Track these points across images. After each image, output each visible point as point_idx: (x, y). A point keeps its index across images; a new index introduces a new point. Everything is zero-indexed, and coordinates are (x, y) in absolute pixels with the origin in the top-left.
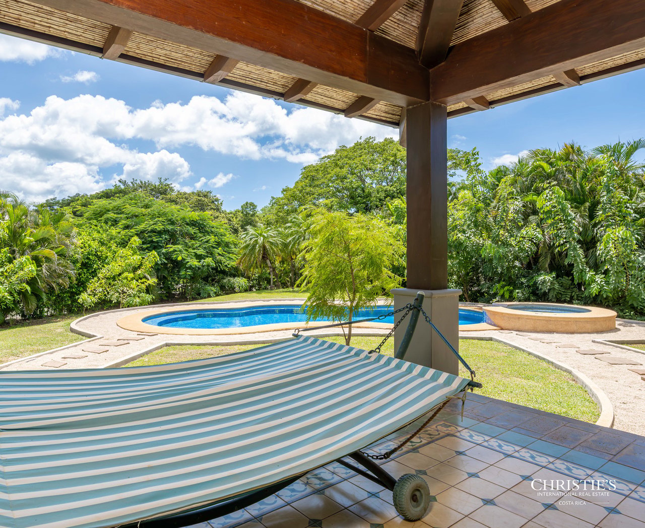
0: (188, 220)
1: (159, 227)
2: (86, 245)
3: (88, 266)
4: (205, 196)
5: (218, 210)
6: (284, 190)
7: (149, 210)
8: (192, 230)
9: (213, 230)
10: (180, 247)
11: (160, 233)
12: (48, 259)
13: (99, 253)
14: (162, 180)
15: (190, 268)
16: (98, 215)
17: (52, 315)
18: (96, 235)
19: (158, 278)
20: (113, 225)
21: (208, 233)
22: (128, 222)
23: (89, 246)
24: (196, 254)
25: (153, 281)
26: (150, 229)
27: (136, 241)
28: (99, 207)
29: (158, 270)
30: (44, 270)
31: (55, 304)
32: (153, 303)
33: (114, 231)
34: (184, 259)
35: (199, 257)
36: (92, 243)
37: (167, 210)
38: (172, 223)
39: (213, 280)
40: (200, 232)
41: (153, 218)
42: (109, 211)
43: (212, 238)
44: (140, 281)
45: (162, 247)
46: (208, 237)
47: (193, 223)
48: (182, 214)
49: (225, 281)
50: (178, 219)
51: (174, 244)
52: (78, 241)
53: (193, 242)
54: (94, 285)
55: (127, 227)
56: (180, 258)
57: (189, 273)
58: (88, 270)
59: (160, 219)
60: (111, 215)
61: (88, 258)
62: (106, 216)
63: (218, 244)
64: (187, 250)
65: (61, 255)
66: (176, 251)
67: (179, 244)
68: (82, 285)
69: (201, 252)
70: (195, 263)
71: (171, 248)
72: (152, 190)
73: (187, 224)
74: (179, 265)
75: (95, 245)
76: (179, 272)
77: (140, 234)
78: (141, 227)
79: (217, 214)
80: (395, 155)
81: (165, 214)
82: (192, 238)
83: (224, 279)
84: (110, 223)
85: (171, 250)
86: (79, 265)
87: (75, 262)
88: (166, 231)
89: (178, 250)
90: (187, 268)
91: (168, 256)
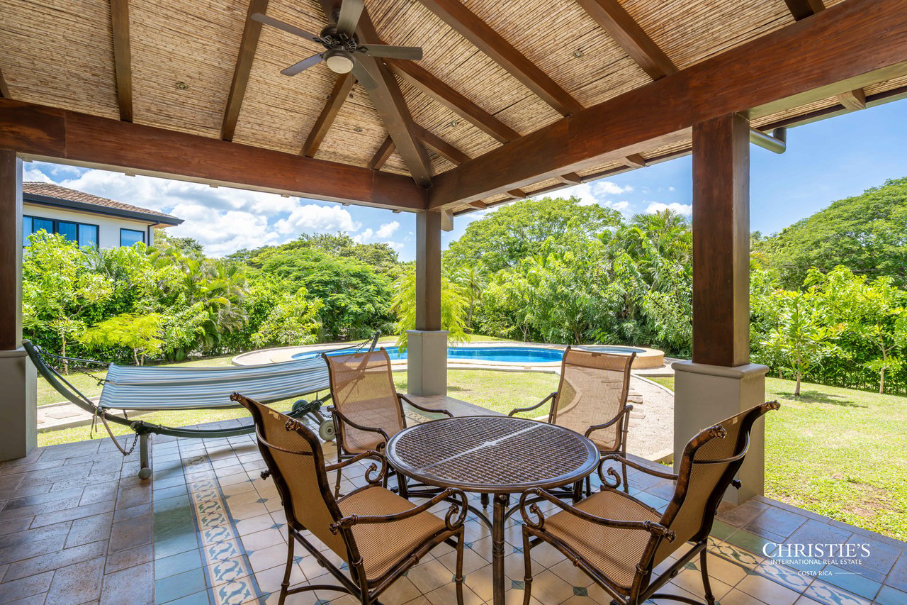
0: (352, 273)
1: (326, 278)
2: (260, 294)
3: (260, 311)
4: (382, 248)
5: (393, 261)
6: (451, 244)
7: (318, 263)
8: (355, 281)
9: (374, 280)
10: (343, 295)
11: (326, 283)
12: (223, 306)
13: (271, 301)
14: (342, 233)
15: (351, 313)
16: (273, 267)
17: (229, 353)
18: (269, 285)
19: (323, 322)
20: (286, 276)
21: (370, 284)
22: (299, 274)
23: (262, 295)
24: (358, 302)
25: (318, 325)
26: (317, 279)
27: (303, 291)
28: (275, 261)
29: (323, 316)
30: (219, 316)
31: (231, 344)
32: (318, 342)
33: (285, 282)
34: (346, 306)
35: (360, 304)
36: (265, 292)
37: (334, 263)
38: (337, 274)
39: (374, 325)
40: (363, 283)
41: (321, 270)
42: (283, 264)
43: (372, 288)
44: (306, 324)
45: (328, 296)
46: (368, 287)
47: (357, 275)
48: (347, 267)
49: (384, 325)
50: (343, 270)
51: (338, 292)
52: (252, 291)
53: (356, 291)
54: (265, 327)
55: (298, 278)
56: (343, 305)
57: (352, 317)
58: (261, 315)
59: (327, 271)
60: (285, 268)
61: (261, 305)
62: (279, 269)
63: (378, 293)
64: (350, 299)
65: (235, 302)
66: (339, 299)
67: (343, 293)
68: (255, 327)
69: (362, 300)
70: (355, 308)
71: (336, 296)
72: (333, 242)
73: (352, 276)
74: (343, 311)
75: (267, 293)
76: (343, 317)
77: (308, 285)
78: (310, 278)
79: (393, 265)
80: (550, 214)
81: (331, 267)
82: (355, 287)
83: (383, 324)
84: (282, 275)
85: (335, 297)
86: (252, 311)
87: (248, 308)
88: (333, 282)
89: (342, 299)
90: (350, 314)
91: (332, 303)
